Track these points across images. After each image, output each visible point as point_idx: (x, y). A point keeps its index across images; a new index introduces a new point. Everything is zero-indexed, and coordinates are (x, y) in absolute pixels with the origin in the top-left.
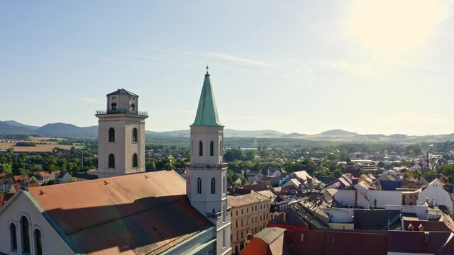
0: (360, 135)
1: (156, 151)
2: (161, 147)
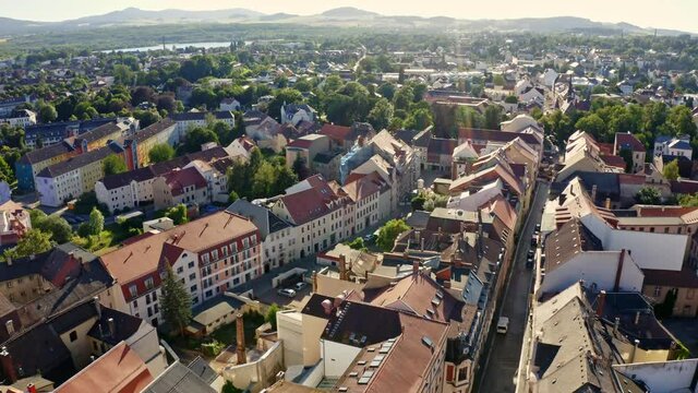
0: (384, 17)
1: (55, 65)
2: (63, 55)
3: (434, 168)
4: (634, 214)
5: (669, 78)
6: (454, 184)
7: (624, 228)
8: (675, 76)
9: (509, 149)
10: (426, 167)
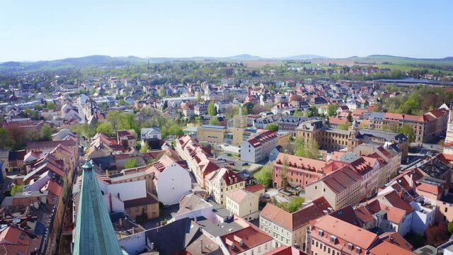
3: (14, 170)
4: (122, 174)
5: (156, 90)
6: (26, 178)
7: (116, 183)
8: (159, 88)
9: (55, 152)
10: (9, 171)
